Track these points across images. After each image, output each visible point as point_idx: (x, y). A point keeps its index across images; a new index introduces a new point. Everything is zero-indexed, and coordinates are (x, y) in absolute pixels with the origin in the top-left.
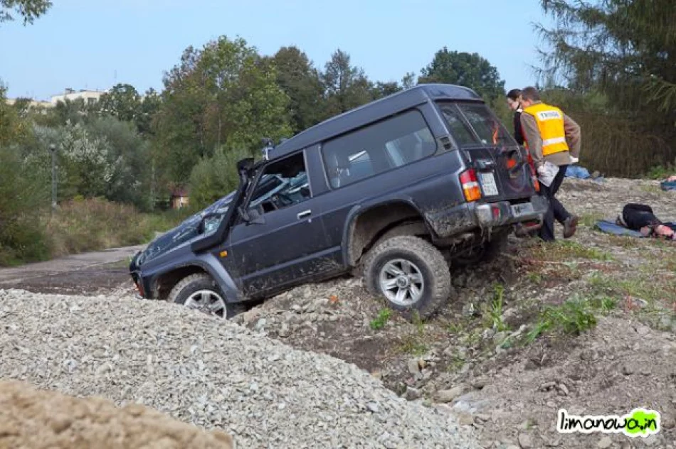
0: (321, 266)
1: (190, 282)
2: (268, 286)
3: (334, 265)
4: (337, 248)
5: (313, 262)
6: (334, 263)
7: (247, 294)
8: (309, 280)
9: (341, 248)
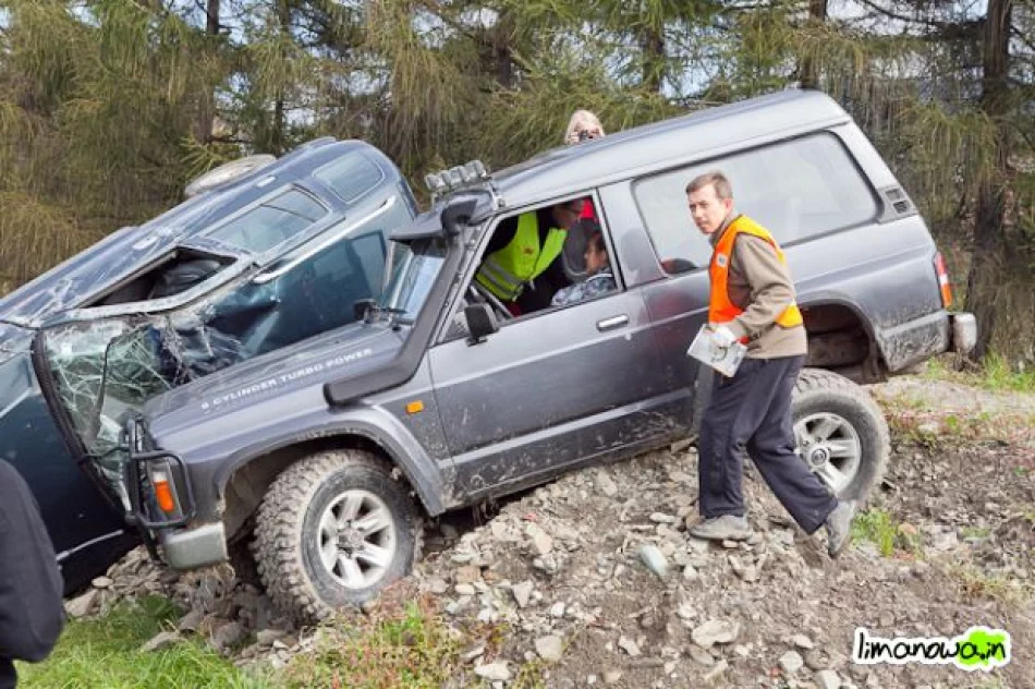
0: (642, 432)
1: (330, 473)
2: (516, 474)
3: (668, 427)
4: (686, 392)
5: (628, 422)
6: (671, 423)
7: (460, 495)
8: (605, 460)
9: (694, 393)
